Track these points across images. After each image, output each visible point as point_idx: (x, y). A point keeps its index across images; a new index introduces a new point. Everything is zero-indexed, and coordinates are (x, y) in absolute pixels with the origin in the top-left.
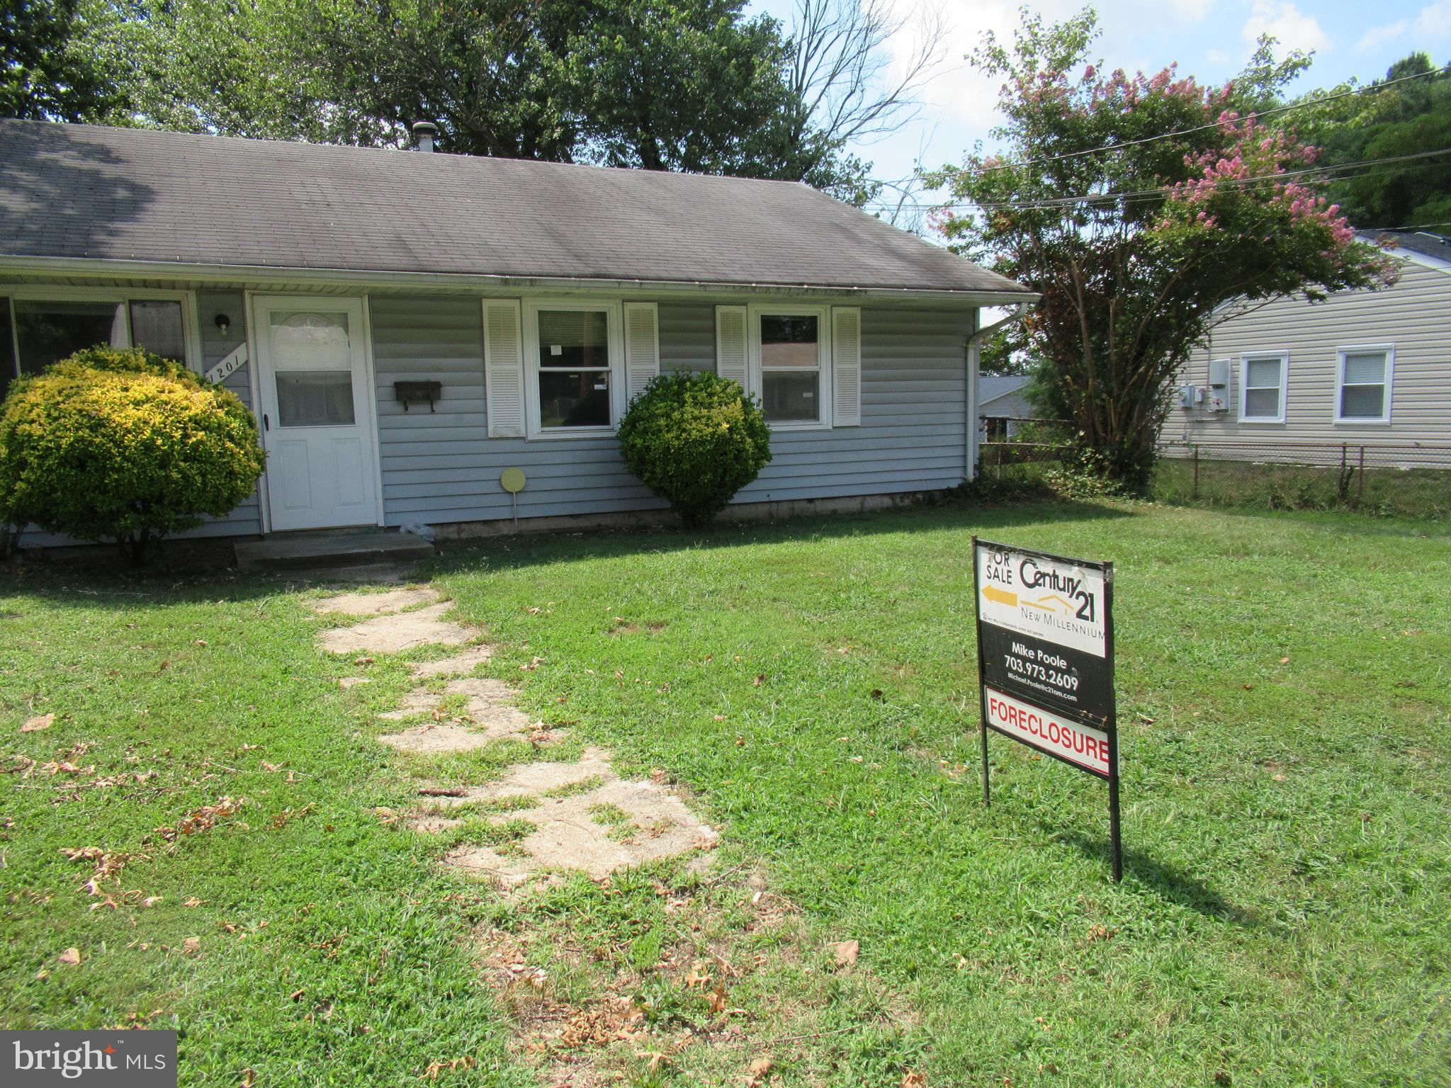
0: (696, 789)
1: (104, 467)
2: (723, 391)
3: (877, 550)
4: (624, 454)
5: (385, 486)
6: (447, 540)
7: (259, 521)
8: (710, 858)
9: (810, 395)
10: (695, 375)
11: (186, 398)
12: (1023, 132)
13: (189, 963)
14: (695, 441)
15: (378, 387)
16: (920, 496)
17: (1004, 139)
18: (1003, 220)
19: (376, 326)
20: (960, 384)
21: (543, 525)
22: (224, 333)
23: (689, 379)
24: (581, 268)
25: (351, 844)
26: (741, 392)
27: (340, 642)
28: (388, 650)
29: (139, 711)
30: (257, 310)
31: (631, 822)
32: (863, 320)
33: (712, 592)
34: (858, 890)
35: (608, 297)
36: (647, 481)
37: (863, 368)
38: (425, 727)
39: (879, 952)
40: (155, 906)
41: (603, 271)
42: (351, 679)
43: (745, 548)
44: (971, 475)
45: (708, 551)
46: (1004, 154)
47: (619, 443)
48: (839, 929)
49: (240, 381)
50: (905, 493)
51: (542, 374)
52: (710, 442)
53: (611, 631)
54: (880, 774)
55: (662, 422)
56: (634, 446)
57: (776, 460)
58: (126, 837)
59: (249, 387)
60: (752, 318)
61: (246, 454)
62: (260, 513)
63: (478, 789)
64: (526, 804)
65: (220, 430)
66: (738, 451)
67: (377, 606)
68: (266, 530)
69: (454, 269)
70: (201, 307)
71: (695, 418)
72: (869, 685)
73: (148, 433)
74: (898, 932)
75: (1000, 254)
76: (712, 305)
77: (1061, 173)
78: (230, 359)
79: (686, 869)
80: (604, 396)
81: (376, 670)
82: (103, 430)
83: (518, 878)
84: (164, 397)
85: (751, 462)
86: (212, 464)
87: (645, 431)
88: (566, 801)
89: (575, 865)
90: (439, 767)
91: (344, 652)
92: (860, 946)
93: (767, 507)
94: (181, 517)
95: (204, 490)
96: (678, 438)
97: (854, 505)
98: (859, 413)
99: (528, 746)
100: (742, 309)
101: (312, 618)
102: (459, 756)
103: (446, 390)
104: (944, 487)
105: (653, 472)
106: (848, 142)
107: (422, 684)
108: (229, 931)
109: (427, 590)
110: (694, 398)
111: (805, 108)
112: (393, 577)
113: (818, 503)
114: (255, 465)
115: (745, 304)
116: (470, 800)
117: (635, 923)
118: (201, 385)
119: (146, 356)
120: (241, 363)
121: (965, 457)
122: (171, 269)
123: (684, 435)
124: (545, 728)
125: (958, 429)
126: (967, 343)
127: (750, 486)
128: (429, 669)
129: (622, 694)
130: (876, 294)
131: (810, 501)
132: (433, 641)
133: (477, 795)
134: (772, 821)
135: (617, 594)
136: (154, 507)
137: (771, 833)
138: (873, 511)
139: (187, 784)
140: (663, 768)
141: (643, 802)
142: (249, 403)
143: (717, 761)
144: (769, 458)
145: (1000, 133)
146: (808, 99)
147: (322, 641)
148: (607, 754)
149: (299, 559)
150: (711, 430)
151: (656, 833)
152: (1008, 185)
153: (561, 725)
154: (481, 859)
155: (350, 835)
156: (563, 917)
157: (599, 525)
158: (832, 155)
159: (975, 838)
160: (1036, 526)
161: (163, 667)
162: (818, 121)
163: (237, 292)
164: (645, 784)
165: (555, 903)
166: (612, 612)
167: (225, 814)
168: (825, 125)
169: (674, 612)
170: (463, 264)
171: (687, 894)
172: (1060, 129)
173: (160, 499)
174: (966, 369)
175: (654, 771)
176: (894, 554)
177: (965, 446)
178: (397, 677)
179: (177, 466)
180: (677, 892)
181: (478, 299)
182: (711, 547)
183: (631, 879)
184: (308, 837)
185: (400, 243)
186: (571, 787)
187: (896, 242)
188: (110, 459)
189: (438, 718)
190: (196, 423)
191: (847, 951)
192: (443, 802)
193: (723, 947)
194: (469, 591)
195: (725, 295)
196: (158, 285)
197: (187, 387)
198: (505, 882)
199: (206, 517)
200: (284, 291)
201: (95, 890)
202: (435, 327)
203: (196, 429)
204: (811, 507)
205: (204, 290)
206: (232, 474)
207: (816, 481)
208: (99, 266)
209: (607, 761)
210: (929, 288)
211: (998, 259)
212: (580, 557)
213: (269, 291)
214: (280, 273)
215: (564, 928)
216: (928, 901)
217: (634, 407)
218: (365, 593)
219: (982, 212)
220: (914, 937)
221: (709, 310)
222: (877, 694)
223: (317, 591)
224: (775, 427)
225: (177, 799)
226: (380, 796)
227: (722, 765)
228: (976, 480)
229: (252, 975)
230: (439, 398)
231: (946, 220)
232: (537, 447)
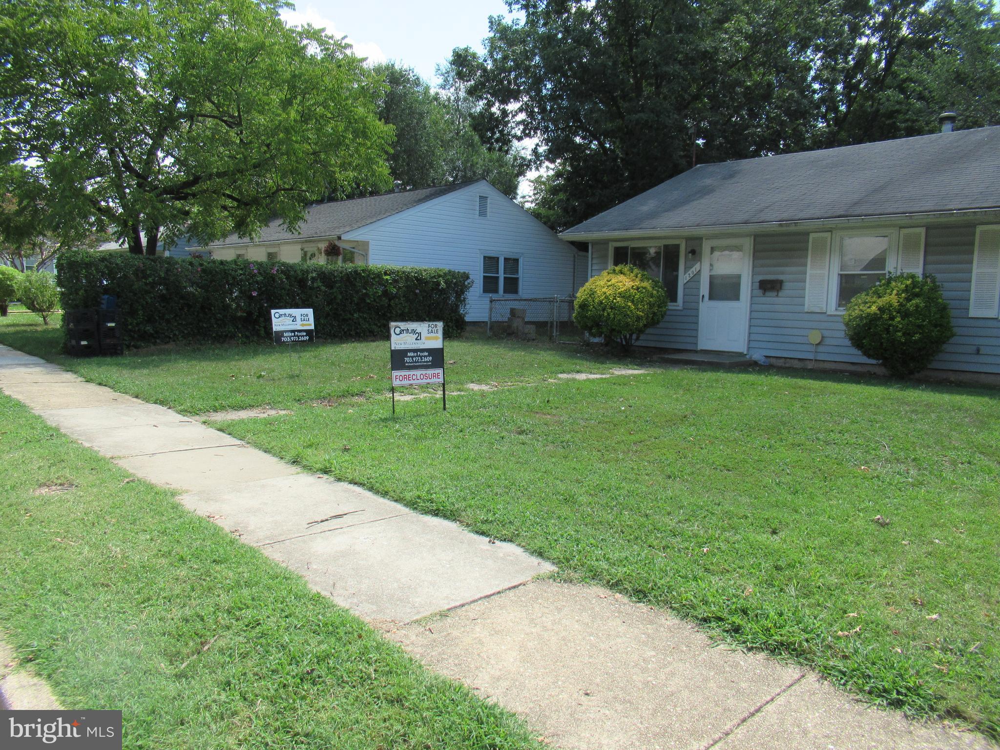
5: (750, 333)
7: (696, 344)
15: (752, 282)
19: (755, 251)
21: (833, 366)
22: (693, 257)
30: (706, 246)
51: (840, 276)
59: (699, 282)
62: (697, 340)
68: (699, 348)
70: (687, 246)
76: (974, 225)
78: (693, 269)
103: (786, 285)
120: (697, 271)
163: (700, 239)
181: (807, 234)
200: (718, 236)
205: (689, 239)
213: (713, 237)
221: (973, 229)
230: (781, 289)
232: (831, 319)
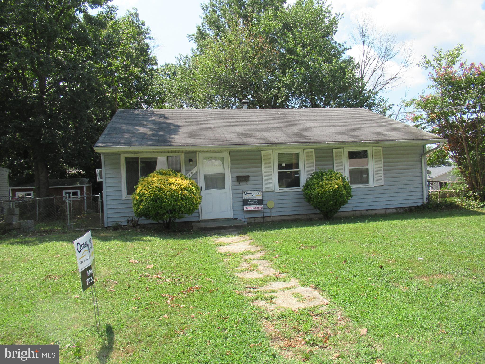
0: (323, 290)
1: (162, 201)
2: (336, 176)
3: (389, 226)
4: (304, 196)
5: (233, 206)
6: (251, 223)
7: (199, 217)
8: (326, 307)
9: (366, 176)
10: (327, 171)
11: (182, 182)
12: (439, 86)
13: (192, 320)
14: (326, 191)
15: (232, 178)
16: (407, 209)
17: (432, 89)
18: (432, 115)
19: (231, 160)
20: (420, 171)
21: (280, 218)
22: (191, 164)
23: (325, 172)
24: (290, 140)
25: (228, 297)
26: (342, 176)
27: (223, 249)
28: (236, 252)
29: (173, 265)
30: (200, 157)
31: (304, 297)
32: (383, 151)
33: (332, 238)
34: (369, 317)
35: (299, 148)
36: (312, 204)
37: (384, 166)
38: (246, 272)
39: (372, 331)
40: (183, 307)
41: (297, 141)
42: (226, 259)
43: (344, 225)
44: (425, 201)
45: (331, 226)
46: (433, 94)
47: (303, 193)
48: (362, 326)
49: (195, 177)
50: (401, 208)
51: (279, 172)
52: (332, 192)
53: (300, 248)
54: (379, 288)
55: (316, 186)
56: (307, 193)
57: (353, 197)
58: (174, 293)
59: (197, 179)
60: (345, 152)
61: (197, 197)
62: (199, 215)
63: (261, 288)
64: (274, 292)
65: (190, 191)
66: (341, 194)
67: (232, 241)
68: (201, 220)
69: (253, 143)
70: (185, 157)
71: (327, 184)
72: (379, 264)
73: (173, 192)
74: (379, 327)
75: (434, 126)
76: (332, 149)
77: (454, 98)
78: (192, 171)
79: (319, 310)
80: (298, 178)
81: (233, 257)
82: (162, 191)
83: (272, 309)
84: (177, 182)
85: (345, 198)
86: (188, 200)
87: (311, 189)
88: (285, 291)
89: (288, 307)
90: (251, 281)
91: (224, 252)
92: (367, 330)
93: (352, 213)
94: (180, 215)
95: (186, 208)
96: (321, 190)
97: (383, 212)
98: (383, 181)
99: (275, 278)
100: (342, 150)
101: (214, 243)
102: (256, 279)
103: (251, 178)
104: (415, 205)
105: (313, 201)
106: (380, 92)
107: (245, 261)
108: (201, 314)
109: (246, 236)
110: (326, 178)
111: (364, 84)
112: (236, 233)
113: (370, 211)
114: (199, 200)
115: (343, 148)
116: (259, 290)
117: (304, 321)
118: (186, 178)
119: (172, 171)
120: (195, 172)
121: (423, 195)
122: (179, 147)
123: (323, 190)
124: (280, 273)
125: (420, 186)
126: (421, 157)
127: (346, 205)
128: (247, 257)
129: (302, 265)
130: (387, 143)
131: (367, 210)
132: (247, 250)
133: (260, 289)
134: (344, 298)
135: (302, 238)
136: (173, 212)
137: (344, 301)
138: (389, 214)
139: (187, 282)
140: (313, 284)
141: (307, 293)
142: (197, 183)
143: (329, 283)
144: (351, 196)
145: (430, 87)
146: (365, 80)
147: (217, 249)
148: (297, 280)
149: (209, 227)
150: (332, 188)
151: (311, 300)
152: (434, 104)
153: (284, 273)
154: (262, 304)
155: (228, 295)
156: (284, 318)
157: (297, 218)
158: (374, 97)
159: (407, 306)
160: (449, 218)
161: (178, 254)
162: (369, 87)
163: (195, 152)
164: (308, 288)
165: (282, 315)
166: (300, 243)
167: (197, 288)
168: (372, 87)
169: (319, 243)
170: (256, 141)
171: (319, 316)
172: (452, 84)
173: (175, 210)
174: (421, 165)
175: (311, 285)
176: (395, 226)
177: (423, 191)
178: (238, 259)
179: (179, 201)
180: (316, 315)
181: (260, 151)
182: (332, 225)
183: (303, 311)
184: (218, 295)
185: (238, 136)
186: (287, 288)
187: (394, 125)
188: (163, 199)
189: (250, 270)
190: (184, 189)
191: (363, 331)
192: (252, 290)
193: (328, 329)
194: (258, 237)
195: (335, 146)
196: (175, 152)
197: (182, 179)
198: (269, 309)
199: (186, 215)
200: (207, 152)
201: (169, 303)
202: (248, 160)
203: (184, 191)
204: (367, 212)
205: (186, 153)
206: (193, 203)
207: (368, 204)
208: (161, 148)
209: (297, 282)
210: (406, 139)
211: (433, 128)
212: (291, 227)
213: (203, 152)
214: (207, 147)
215: (284, 321)
216: (390, 321)
217: (307, 181)
218: (228, 237)
219: (426, 113)
220: (383, 328)
221: (331, 150)
222: (381, 267)
223: (215, 236)
224: (353, 186)
225: (185, 285)
226: (235, 287)
227: (331, 284)
228: (427, 203)
229: (207, 323)
230: (249, 180)
231: (413, 117)
232: (278, 194)
